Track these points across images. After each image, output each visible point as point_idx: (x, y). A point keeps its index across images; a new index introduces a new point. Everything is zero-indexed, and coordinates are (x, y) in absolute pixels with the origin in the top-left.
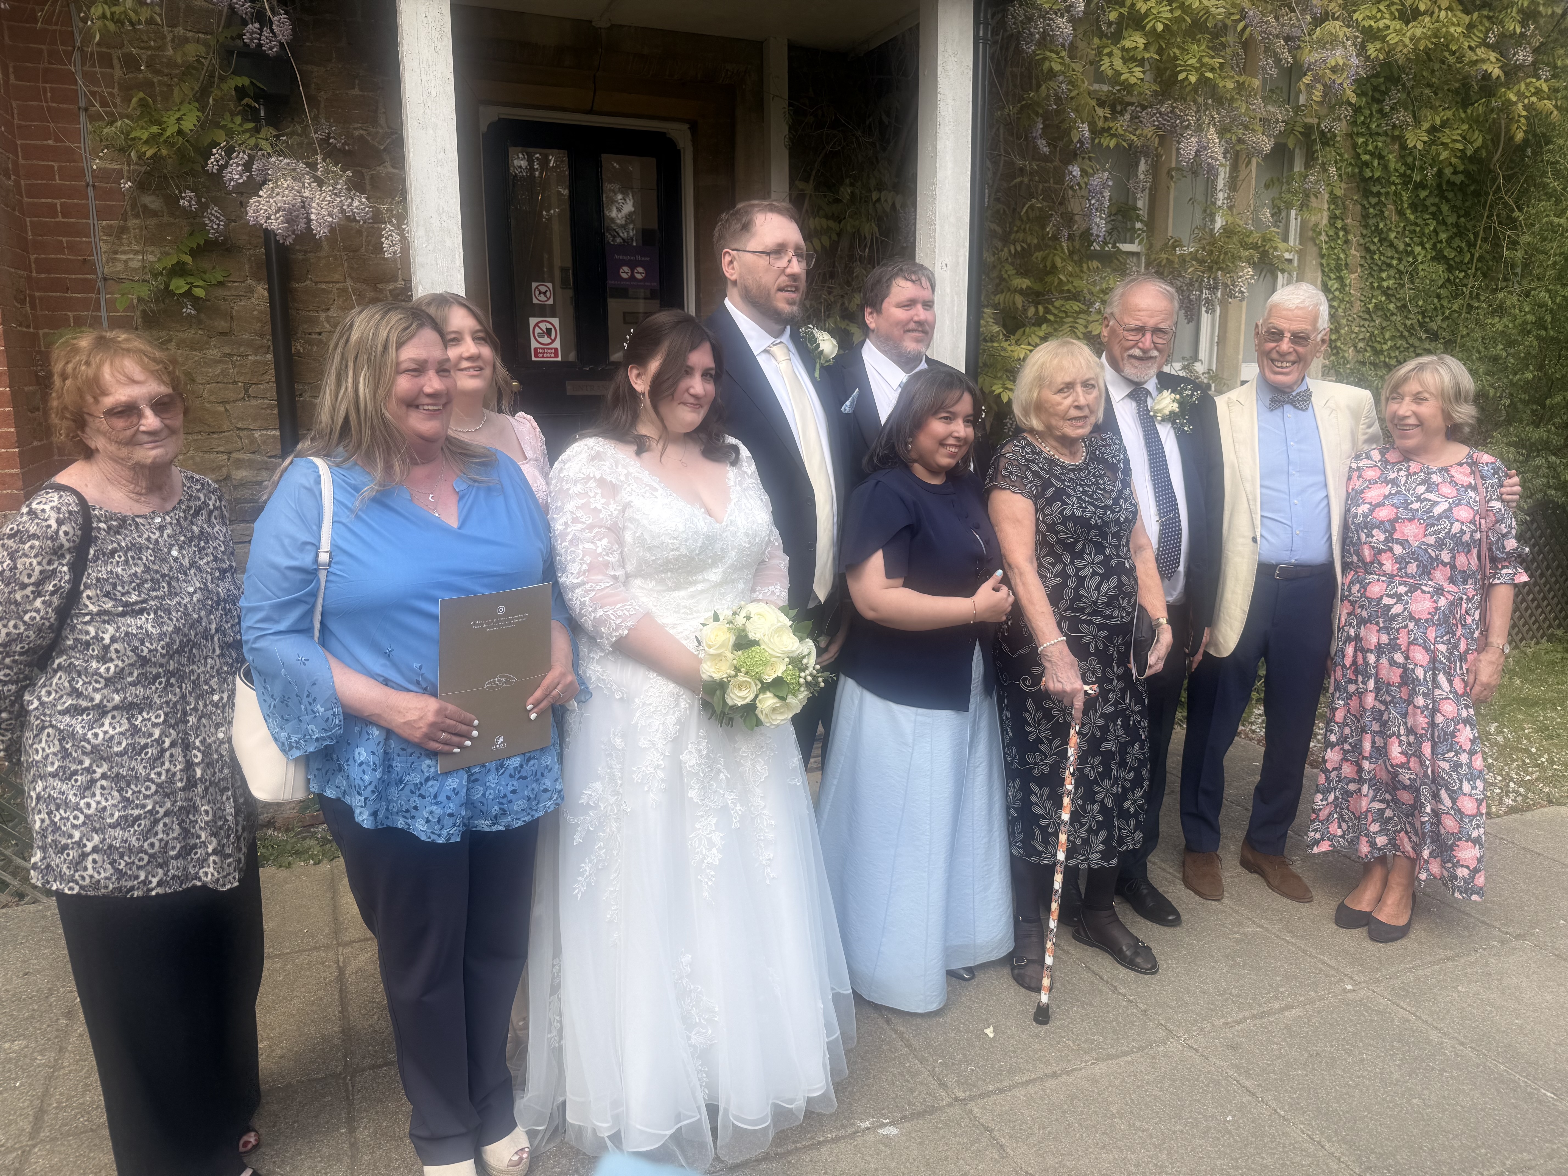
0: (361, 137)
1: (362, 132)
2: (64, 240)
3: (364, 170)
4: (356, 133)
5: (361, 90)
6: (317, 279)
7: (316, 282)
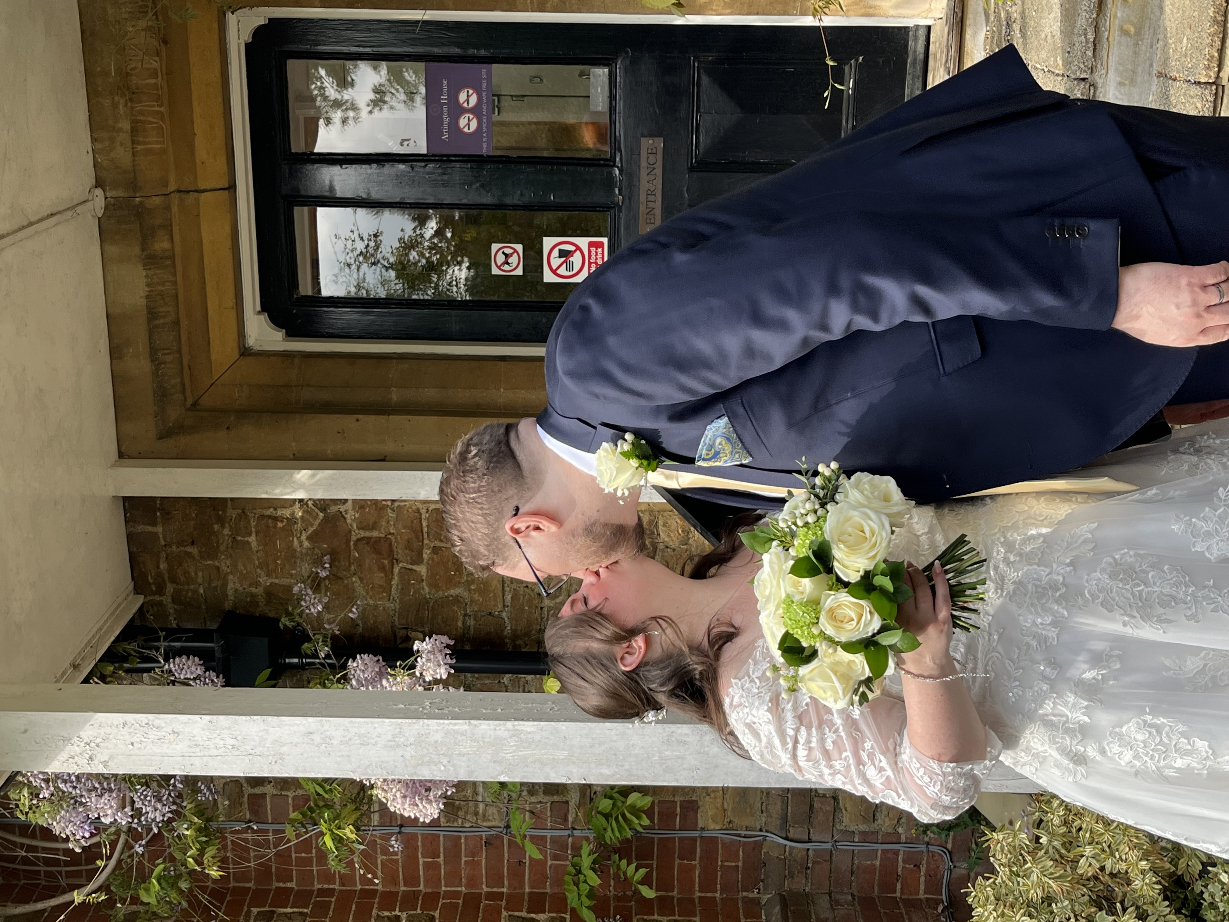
0: (309, 538)
1: (303, 537)
2: (464, 859)
3: (354, 538)
4: (306, 544)
5: (250, 534)
6: (500, 606)
7: (504, 606)
